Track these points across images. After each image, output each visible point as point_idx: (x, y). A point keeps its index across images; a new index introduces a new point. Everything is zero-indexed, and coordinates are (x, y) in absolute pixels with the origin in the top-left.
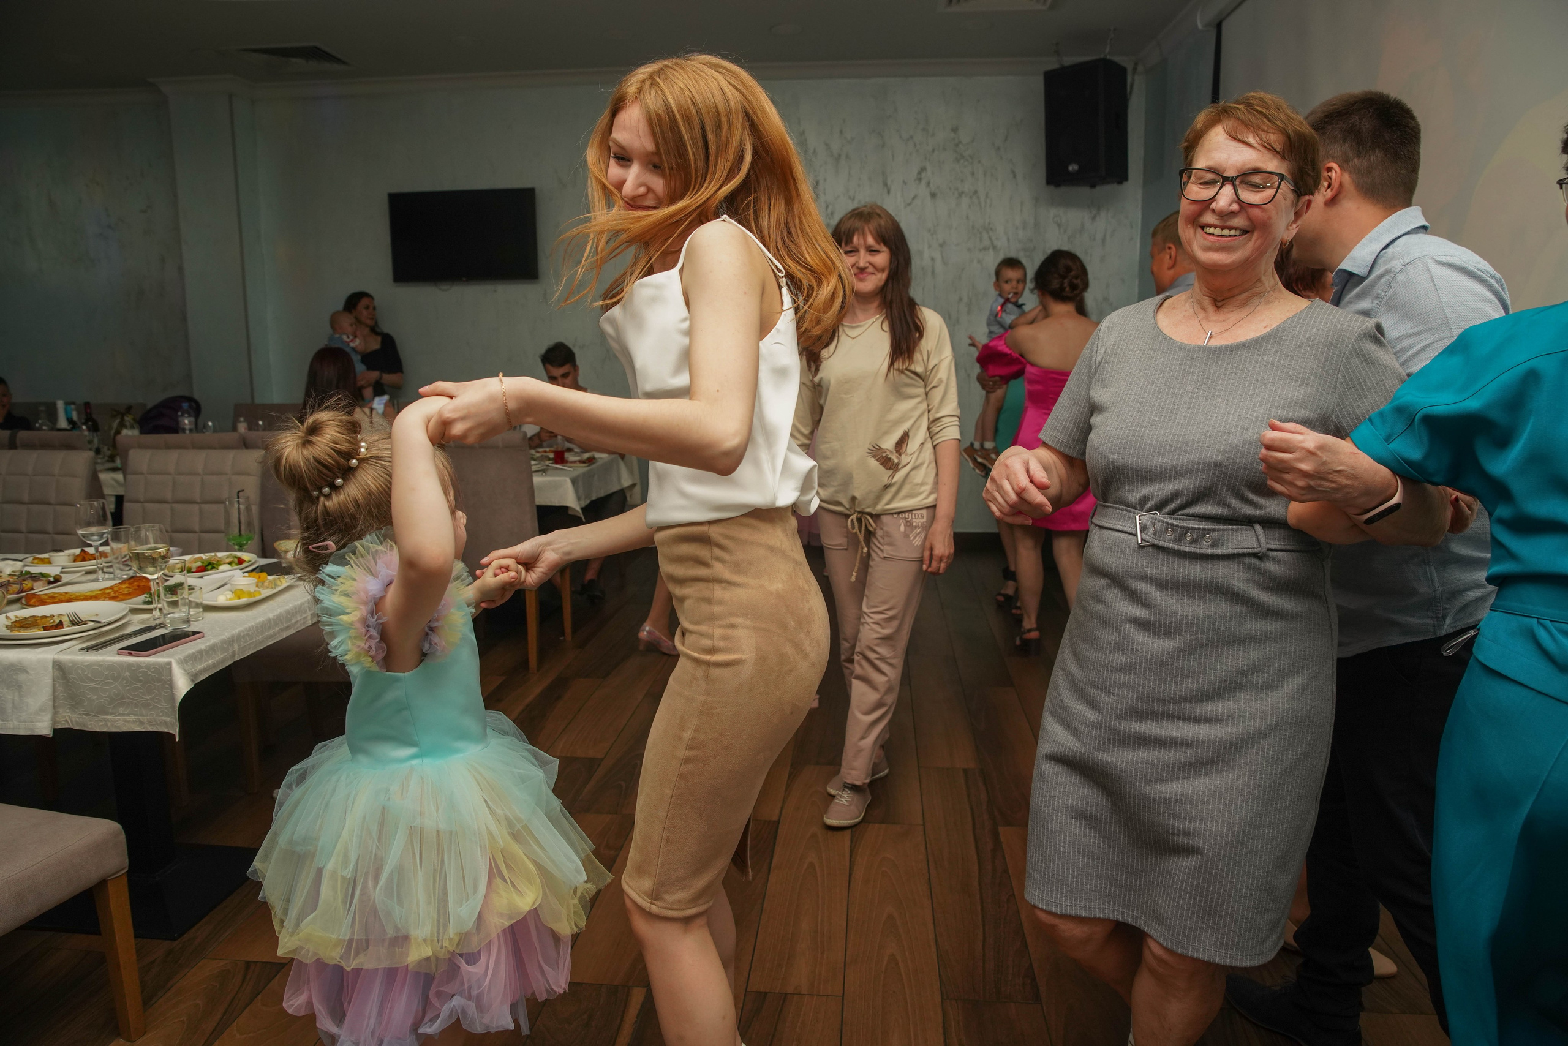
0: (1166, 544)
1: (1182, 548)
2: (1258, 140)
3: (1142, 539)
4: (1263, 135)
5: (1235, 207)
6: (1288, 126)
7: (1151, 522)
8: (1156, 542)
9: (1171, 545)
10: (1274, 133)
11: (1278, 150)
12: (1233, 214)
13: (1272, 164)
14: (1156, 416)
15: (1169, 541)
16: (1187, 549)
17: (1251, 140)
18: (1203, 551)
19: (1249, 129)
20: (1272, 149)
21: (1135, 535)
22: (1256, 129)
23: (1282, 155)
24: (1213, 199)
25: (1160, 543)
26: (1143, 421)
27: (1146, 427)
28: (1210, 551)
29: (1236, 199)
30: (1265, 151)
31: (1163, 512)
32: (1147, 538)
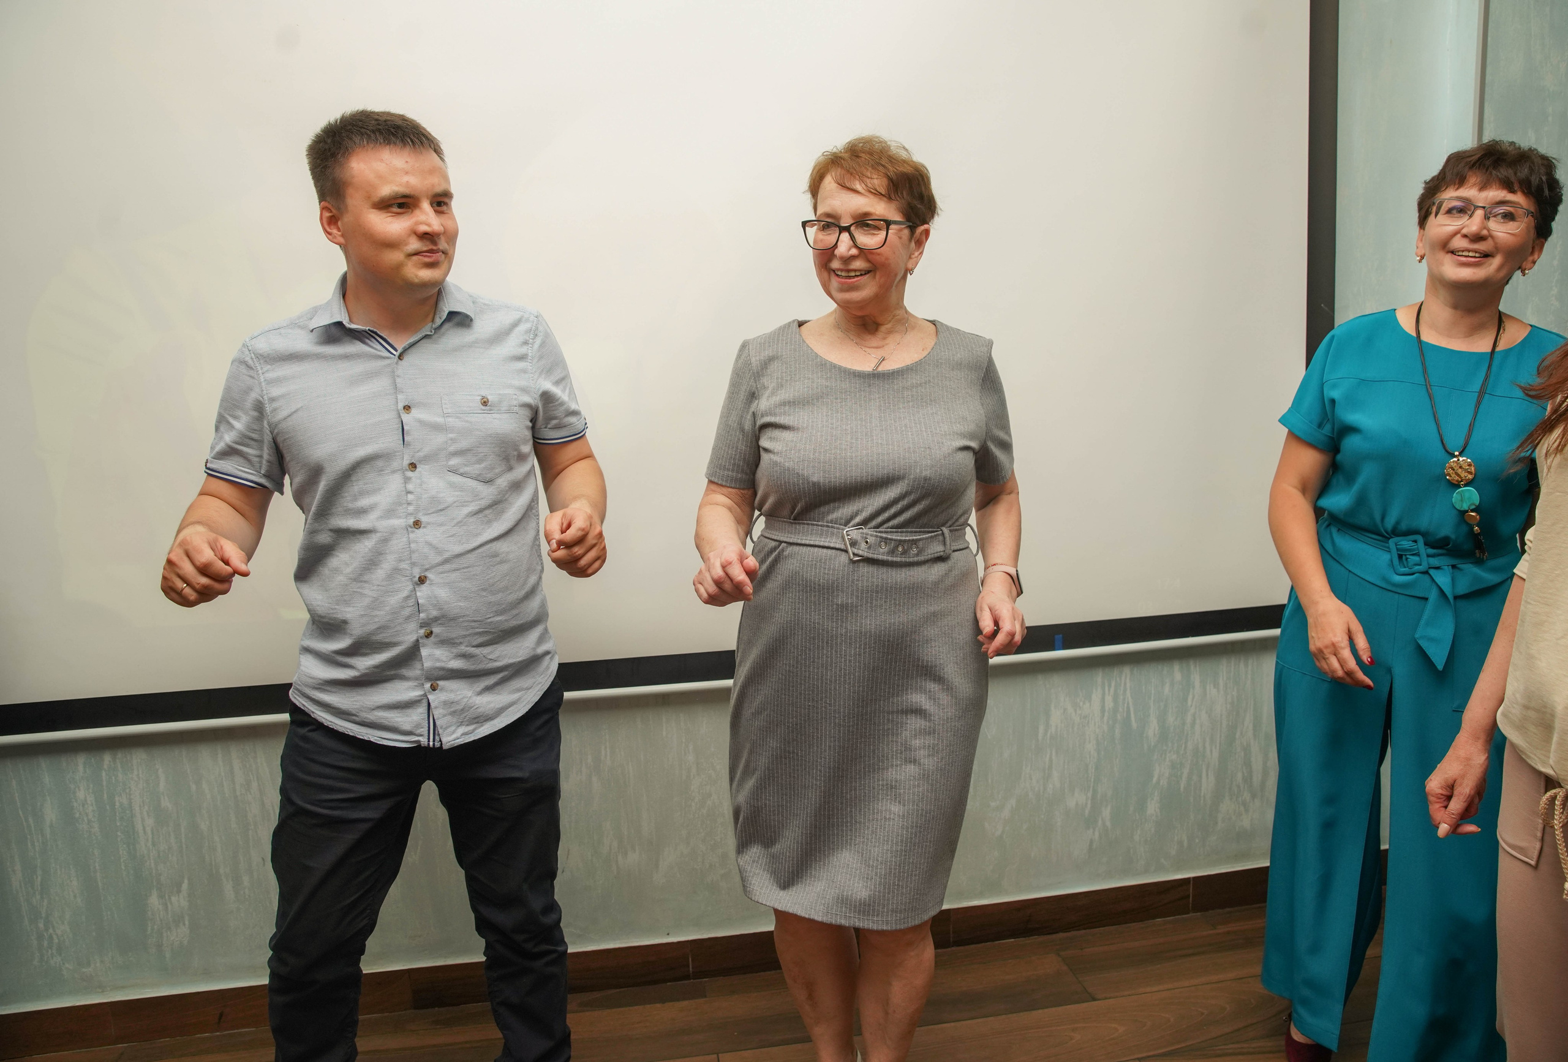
0: (880, 557)
1: (895, 559)
2: (864, 186)
3: (854, 554)
4: (868, 181)
5: (854, 251)
6: (888, 170)
7: (863, 537)
8: (871, 556)
9: (885, 558)
10: (877, 178)
11: (883, 193)
12: (853, 258)
13: (880, 208)
14: (852, 438)
15: (883, 554)
16: (899, 559)
17: (858, 186)
18: (911, 560)
19: (855, 177)
20: (877, 194)
21: (846, 551)
22: (862, 178)
23: (888, 197)
24: (836, 246)
25: (875, 556)
26: (841, 444)
27: (845, 449)
28: (916, 559)
29: (853, 244)
30: (872, 196)
31: (867, 527)
32: (861, 553)
